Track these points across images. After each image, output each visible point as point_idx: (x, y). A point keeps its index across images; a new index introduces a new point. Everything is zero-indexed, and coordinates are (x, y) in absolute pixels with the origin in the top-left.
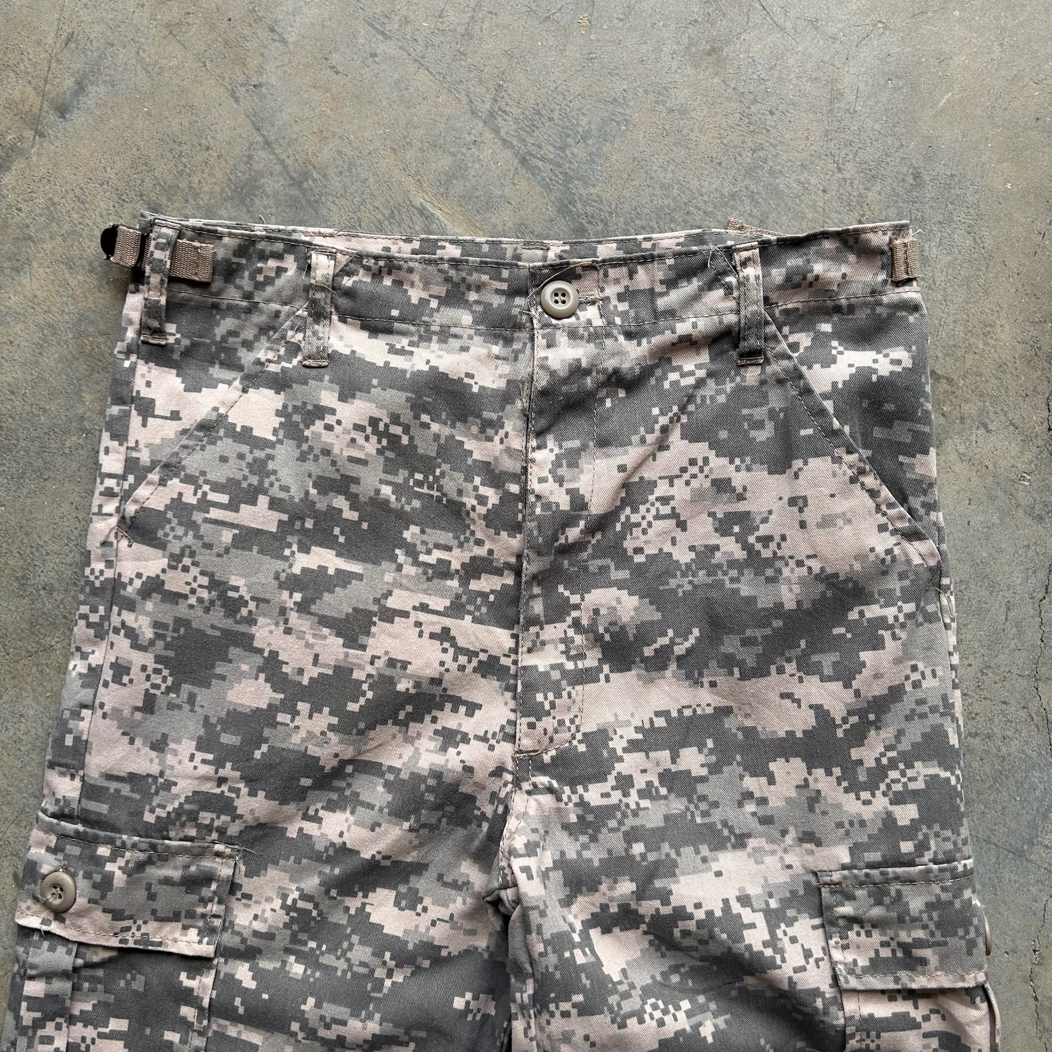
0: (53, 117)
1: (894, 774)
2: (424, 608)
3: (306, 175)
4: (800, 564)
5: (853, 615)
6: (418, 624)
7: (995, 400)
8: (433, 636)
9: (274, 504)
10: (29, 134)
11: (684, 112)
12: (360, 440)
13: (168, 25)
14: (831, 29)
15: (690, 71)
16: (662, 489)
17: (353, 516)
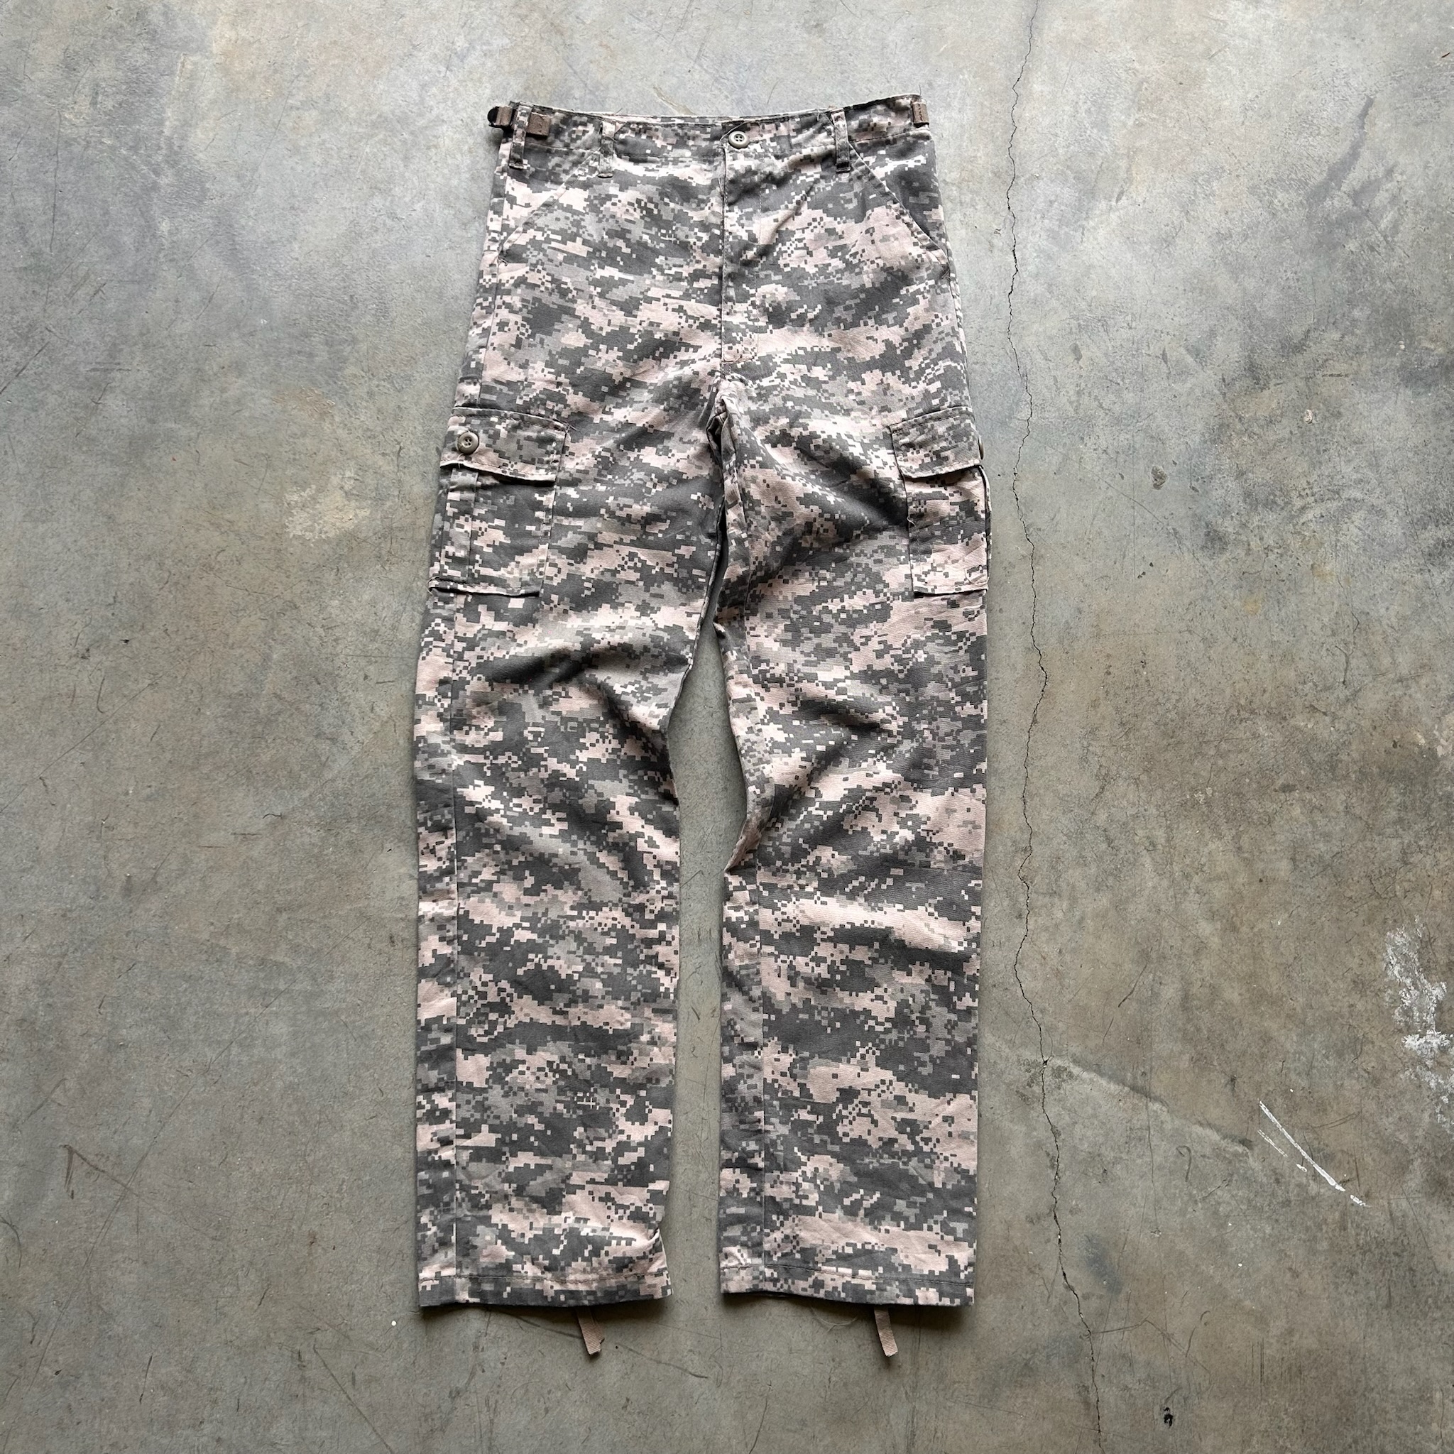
0: (455, 60)
1: (928, 371)
2: (668, 296)
3: (598, 89)
4: (872, 262)
5: (903, 292)
6: (665, 304)
7: (978, 193)
8: (674, 310)
9: (585, 242)
10: (443, 69)
11: (802, 55)
12: (631, 210)
13: (519, 16)
14: (881, 14)
15: (805, 35)
16: (798, 235)
17: (628, 251)
